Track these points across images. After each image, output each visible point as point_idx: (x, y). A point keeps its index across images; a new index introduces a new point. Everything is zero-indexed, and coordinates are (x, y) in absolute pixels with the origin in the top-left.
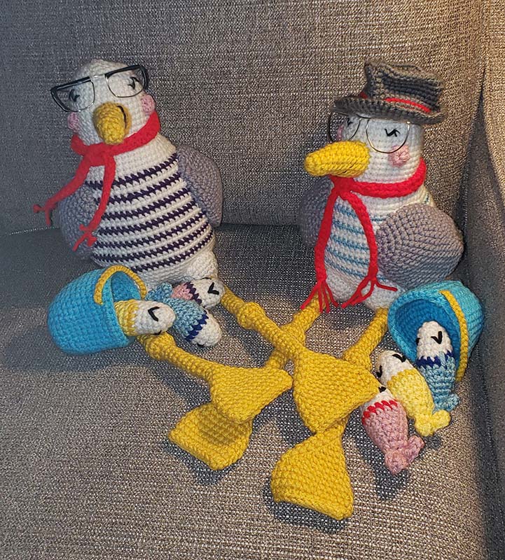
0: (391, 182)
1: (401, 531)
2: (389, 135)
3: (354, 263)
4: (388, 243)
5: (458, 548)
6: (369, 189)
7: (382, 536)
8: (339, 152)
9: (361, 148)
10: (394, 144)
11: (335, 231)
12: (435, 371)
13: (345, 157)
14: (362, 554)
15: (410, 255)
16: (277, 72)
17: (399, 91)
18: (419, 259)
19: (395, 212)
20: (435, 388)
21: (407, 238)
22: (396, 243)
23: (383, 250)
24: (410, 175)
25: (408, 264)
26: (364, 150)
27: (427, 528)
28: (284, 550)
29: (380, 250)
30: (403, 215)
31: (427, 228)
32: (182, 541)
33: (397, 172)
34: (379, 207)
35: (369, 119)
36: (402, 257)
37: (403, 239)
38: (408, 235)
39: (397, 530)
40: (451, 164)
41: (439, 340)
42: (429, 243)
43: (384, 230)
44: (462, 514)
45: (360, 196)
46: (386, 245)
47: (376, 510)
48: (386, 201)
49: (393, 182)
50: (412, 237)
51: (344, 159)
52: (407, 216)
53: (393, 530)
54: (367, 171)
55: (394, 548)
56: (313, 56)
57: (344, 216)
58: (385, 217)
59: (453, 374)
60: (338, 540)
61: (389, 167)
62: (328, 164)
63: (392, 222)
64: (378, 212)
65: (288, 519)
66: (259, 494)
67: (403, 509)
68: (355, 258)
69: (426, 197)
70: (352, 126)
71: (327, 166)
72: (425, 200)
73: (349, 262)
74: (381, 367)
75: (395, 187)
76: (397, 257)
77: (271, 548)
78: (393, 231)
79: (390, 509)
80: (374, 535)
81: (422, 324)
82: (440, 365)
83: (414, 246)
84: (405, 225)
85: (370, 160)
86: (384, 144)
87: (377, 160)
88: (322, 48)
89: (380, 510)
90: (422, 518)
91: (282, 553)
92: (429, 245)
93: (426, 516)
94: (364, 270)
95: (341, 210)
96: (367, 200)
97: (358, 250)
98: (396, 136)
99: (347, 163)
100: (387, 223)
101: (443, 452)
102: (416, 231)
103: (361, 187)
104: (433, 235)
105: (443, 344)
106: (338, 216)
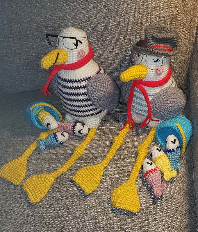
0: (156, 81)
1: (158, 216)
2: (155, 62)
3: (142, 112)
4: (155, 105)
5: (178, 221)
6: (147, 84)
7: (151, 218)
8: (134, 71)
9: (144, 68)
10: (157, 65)
11: (134, 99)
12: (172, 155)
13: (137, 73)
14: (143, 225)
15: (164, 109)
16: (109, 29)
17: (159, 42)
18: (168, 110)
19: (158, 92)
20: (172, 160)
21: (163, 102)
22: (158, 105)
23: (153, 107)
24: (165, 77)
25: (163, 112)
26: (145, 68)
27: (167, 215)
28: (116, 224)
29: (152, 108)
30: (161, 93)
31: (171, 98)
32: (80, 222)
33: (159, 76)
34: (151, 91)
35: (147, 55)
36: (161, 110)
37: (161, 103)
38: (163, 101)
39: (156, 216)
40: (183, 63)
41: (174, 142)
42: (172, 104)
43: (154, 100)
44: (180, 208)
45: (144, 86)
46: (154, 106)
47: (149, 208)
48: (154, 88)
49: (158, 81)
50: (165, 102)
51: (137, 74)
52: (163, 94)
53: (155, 216)
54: (146, 77)
55: (155, 223)
56: (124, 22)
57: (138, 94)
58: (154, 94)
59: (179, 155)
60: (135, 220)
61: (155, 75)
62: (129, 77)
63: (157, 97)
64: (151, 93)
65: (117, 213)
66: (107, 204)
67: (159, 207)
68: (143, 110)
69: (172, 82)
70: (140, 57)
71: (129, 78)
72: (171, 84)
73: (140, 111)
74: (152, 153)
75: (158, 83)
76: (159, 110)
77: (111, 224)
78: (157, 100)
79: (154, 208)
80: (148, 218)
81: (168, 136)
82: (174, 152)
83: (166, 106)
84: (162, 98)
85: (148, 72)
86: (153, 66)
87: (150, 72)
88: (127, 18)
89: (150, 208)
90: (166, 211)
91: (115, 225)
92: (172, 105)
93: (167, 210)
94: (146, 114)
95: (137, 91)
96: (146, 88)
97: (143, 107)
98: (158, 62)
99: (138, 75)
100: (155, 97)
101: (175, 184)
102: (167, 100)
103: (144, 83)
104: (173, 100)
105: (176, 144)
106: (136, 93)
